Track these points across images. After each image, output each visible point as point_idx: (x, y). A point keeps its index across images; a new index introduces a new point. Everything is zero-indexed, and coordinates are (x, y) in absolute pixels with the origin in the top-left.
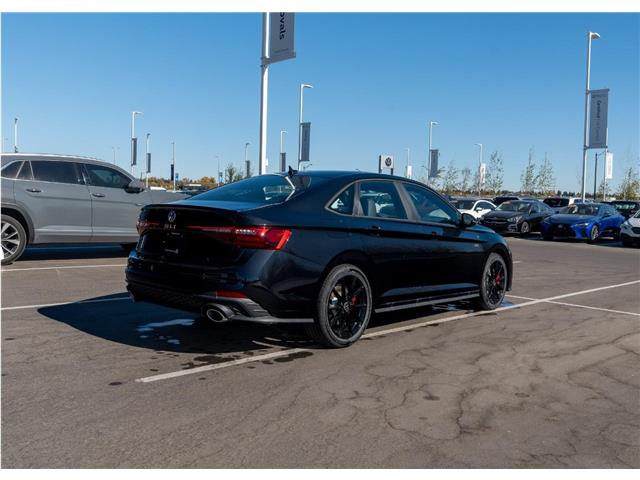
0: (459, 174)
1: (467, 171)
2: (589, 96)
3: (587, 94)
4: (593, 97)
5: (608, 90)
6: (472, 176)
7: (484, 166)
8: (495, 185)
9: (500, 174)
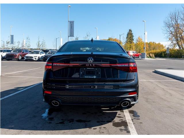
0: (16, 43)
1: (19, 42)
2: (69, 22)
3: (68, 22)
4: (70, 23)
5: (74, 21)
6: (21, 44)
7: (25, 41)
8: (28, 47)
9: (30, 43)
